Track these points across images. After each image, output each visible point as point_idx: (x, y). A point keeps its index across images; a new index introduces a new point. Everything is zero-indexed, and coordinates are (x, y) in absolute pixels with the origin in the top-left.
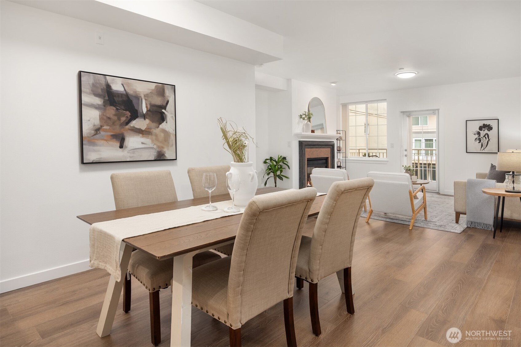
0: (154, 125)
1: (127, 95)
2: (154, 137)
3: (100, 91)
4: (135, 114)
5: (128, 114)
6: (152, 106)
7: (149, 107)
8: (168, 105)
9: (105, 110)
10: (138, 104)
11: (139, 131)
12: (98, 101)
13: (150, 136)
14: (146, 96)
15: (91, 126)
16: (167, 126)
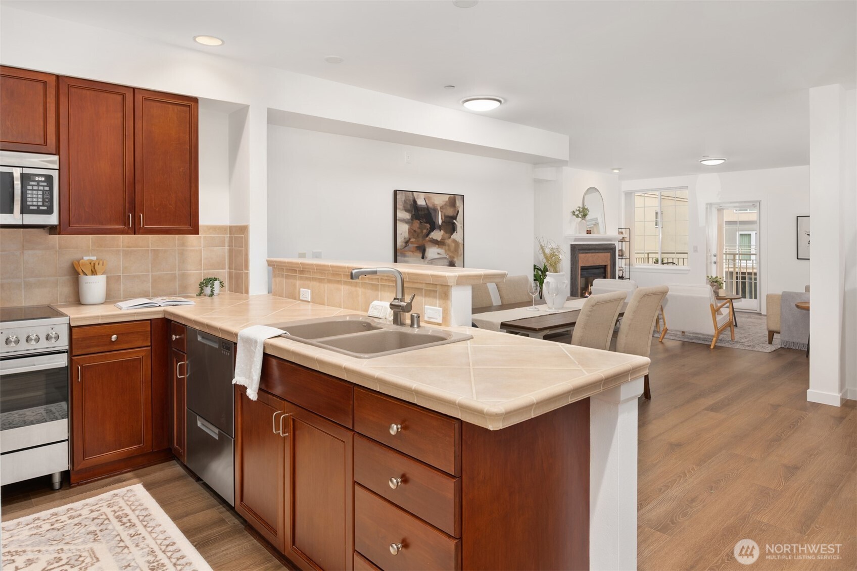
0: (447, 235)
2: (447, 248)
3: (409, 207)
6: (446, 217)
7: (443, 218)
8: (458, 215)
10: (435, 216)
11: (436, 243)
12: (407, 216)
13: (444, 247)
14: (442, 208)
16: (456, 236)
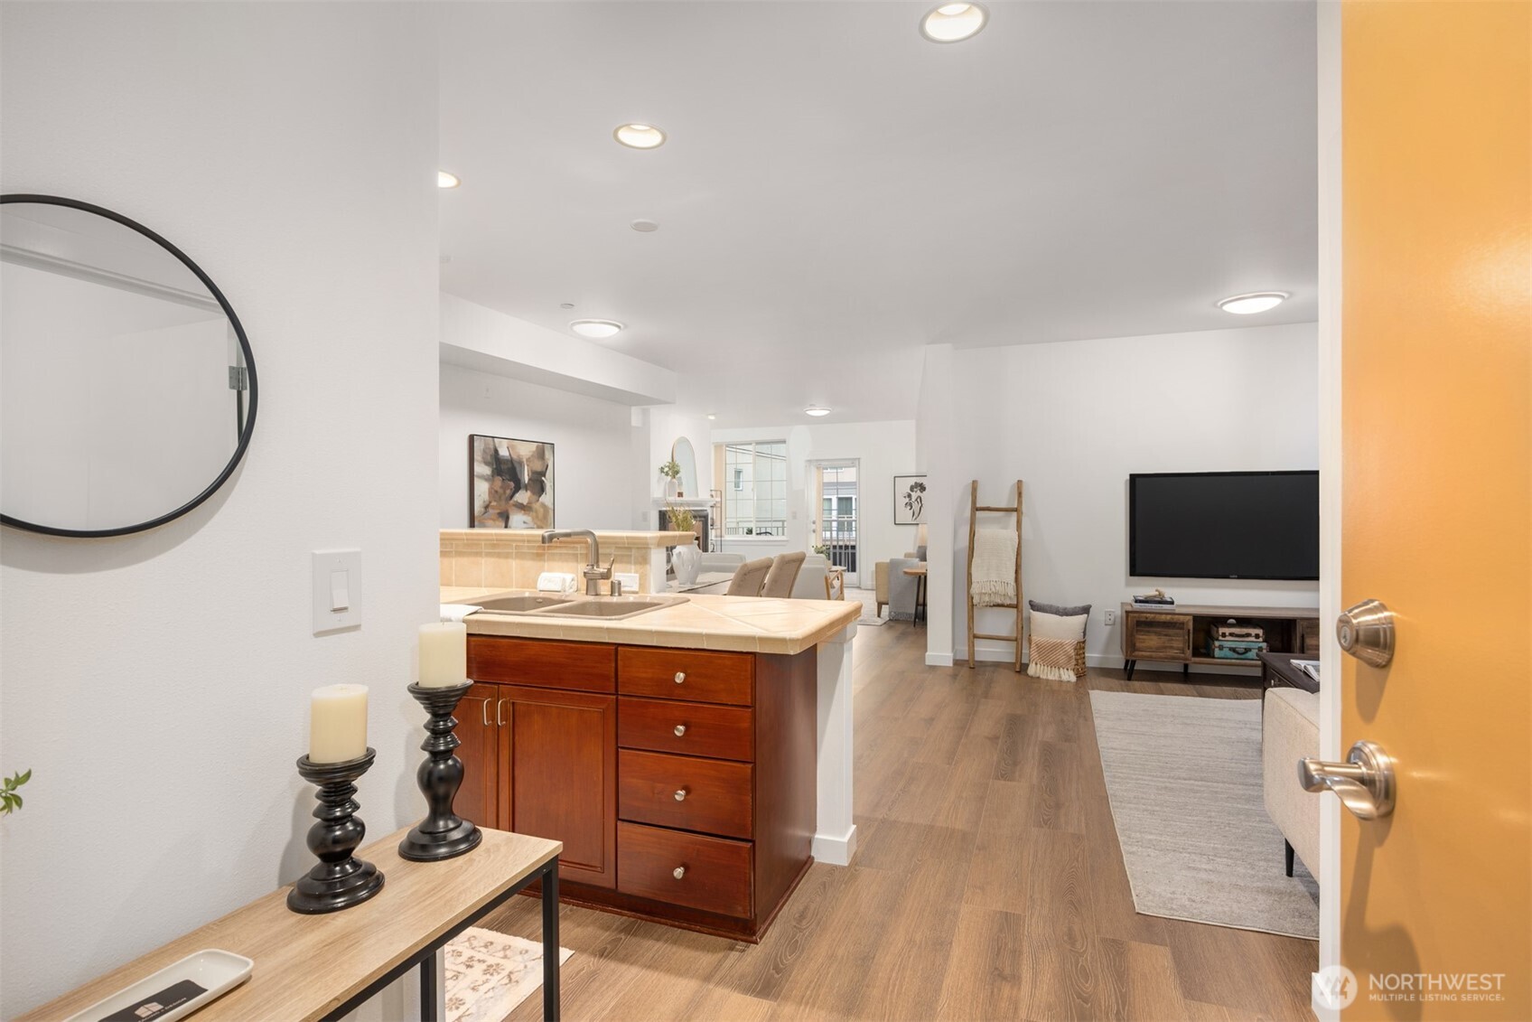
0: (535, 497)
1: (511, 461)
3: (489, 458)
8: (548, 471)
9: (493, 481)
10: (521, 471)
11: (522, 508)
12: (486, 470)
14: (528, 460)
15: (481, 502)
16: (546, 499)
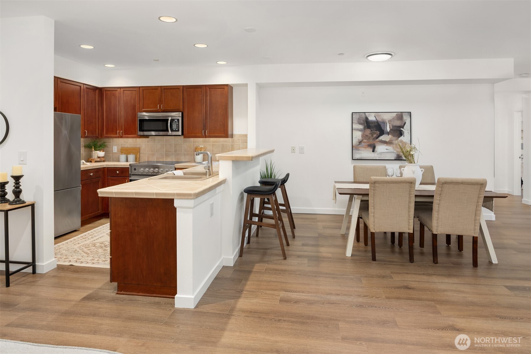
0: (395, 138)
1: (377, 122)
2: (394, 146)
3: (362, 121)
4: (382, 133)
5: (378, 132)
6: (394, 126)
7: (391, 127)
8: (405, 125)
9: (364, 131)
10: (384, 126)
11: (385, 142)
12: (361, 127)
13: (392, 145)
14: (390, 121)
15: (357, 140)
16: (405, 138)
